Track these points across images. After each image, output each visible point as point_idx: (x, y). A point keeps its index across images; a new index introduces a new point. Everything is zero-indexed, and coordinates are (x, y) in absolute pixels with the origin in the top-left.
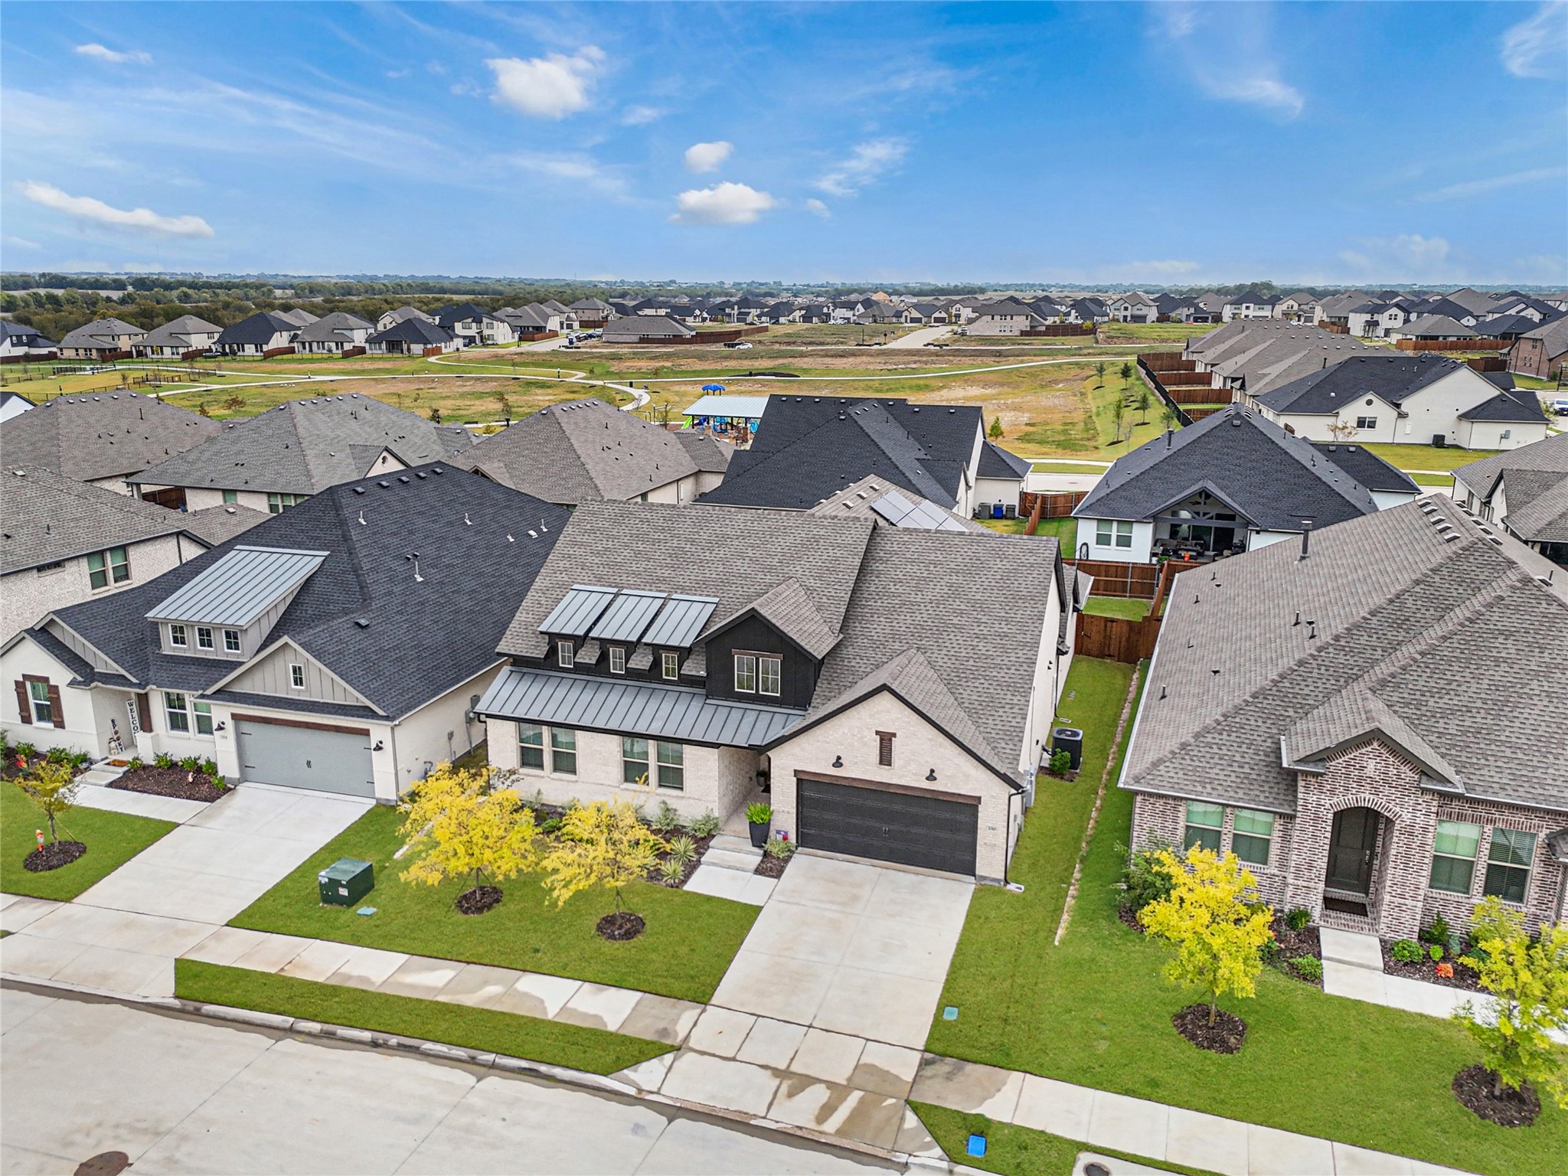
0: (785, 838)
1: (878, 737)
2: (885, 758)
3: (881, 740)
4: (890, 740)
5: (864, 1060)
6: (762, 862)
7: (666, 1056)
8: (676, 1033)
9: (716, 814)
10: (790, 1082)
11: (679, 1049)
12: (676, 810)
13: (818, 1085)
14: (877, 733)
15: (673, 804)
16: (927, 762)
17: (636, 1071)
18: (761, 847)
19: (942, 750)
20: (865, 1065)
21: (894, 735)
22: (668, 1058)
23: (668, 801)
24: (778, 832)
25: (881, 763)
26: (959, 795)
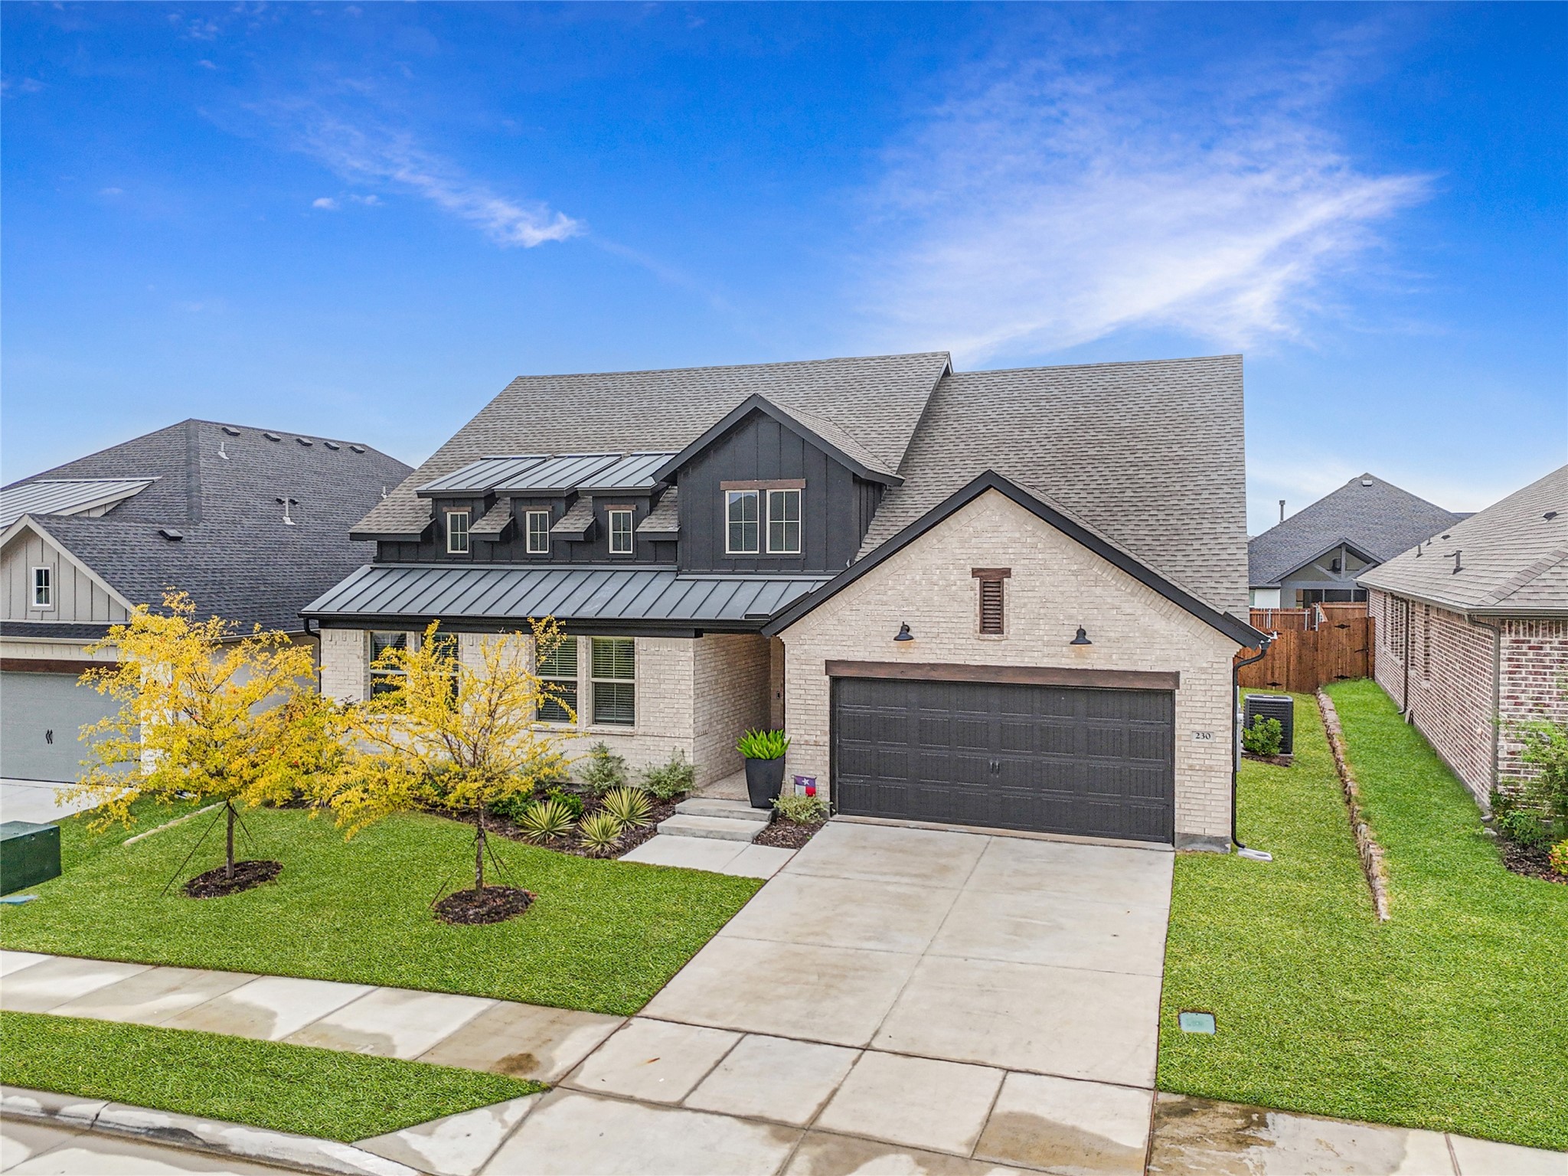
0: (811, 792)
1: (977, 581)
2: (991, 620)
3: (984, 586)
4: (1000, 583)
5: (1004, 1106)
6: (768, 828)
7: (513, 1103)
8: (552, 1063)
9: (690, 760)
10: (818, 1151)
11: (549, 1089)
12: (621, 760)
13: (891, 1159)
14: (976, 572)
15: (617, 747)
16: (1071, 617)
17: (430, 1134)
18: (768, 806)
19: (1098, 591)
20: (1010, 1116)
21: (1007, 572)
22: (516, 1109)
23: (607, 742)
24: (798, 781)
25: (983, 629)
26: (1136, 674)
